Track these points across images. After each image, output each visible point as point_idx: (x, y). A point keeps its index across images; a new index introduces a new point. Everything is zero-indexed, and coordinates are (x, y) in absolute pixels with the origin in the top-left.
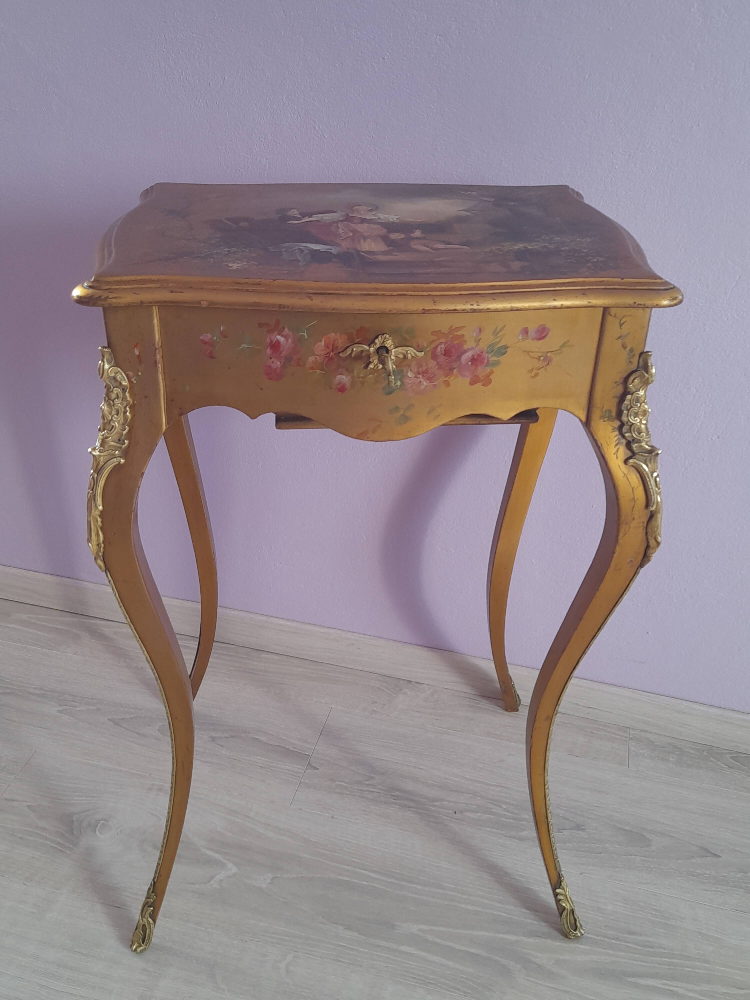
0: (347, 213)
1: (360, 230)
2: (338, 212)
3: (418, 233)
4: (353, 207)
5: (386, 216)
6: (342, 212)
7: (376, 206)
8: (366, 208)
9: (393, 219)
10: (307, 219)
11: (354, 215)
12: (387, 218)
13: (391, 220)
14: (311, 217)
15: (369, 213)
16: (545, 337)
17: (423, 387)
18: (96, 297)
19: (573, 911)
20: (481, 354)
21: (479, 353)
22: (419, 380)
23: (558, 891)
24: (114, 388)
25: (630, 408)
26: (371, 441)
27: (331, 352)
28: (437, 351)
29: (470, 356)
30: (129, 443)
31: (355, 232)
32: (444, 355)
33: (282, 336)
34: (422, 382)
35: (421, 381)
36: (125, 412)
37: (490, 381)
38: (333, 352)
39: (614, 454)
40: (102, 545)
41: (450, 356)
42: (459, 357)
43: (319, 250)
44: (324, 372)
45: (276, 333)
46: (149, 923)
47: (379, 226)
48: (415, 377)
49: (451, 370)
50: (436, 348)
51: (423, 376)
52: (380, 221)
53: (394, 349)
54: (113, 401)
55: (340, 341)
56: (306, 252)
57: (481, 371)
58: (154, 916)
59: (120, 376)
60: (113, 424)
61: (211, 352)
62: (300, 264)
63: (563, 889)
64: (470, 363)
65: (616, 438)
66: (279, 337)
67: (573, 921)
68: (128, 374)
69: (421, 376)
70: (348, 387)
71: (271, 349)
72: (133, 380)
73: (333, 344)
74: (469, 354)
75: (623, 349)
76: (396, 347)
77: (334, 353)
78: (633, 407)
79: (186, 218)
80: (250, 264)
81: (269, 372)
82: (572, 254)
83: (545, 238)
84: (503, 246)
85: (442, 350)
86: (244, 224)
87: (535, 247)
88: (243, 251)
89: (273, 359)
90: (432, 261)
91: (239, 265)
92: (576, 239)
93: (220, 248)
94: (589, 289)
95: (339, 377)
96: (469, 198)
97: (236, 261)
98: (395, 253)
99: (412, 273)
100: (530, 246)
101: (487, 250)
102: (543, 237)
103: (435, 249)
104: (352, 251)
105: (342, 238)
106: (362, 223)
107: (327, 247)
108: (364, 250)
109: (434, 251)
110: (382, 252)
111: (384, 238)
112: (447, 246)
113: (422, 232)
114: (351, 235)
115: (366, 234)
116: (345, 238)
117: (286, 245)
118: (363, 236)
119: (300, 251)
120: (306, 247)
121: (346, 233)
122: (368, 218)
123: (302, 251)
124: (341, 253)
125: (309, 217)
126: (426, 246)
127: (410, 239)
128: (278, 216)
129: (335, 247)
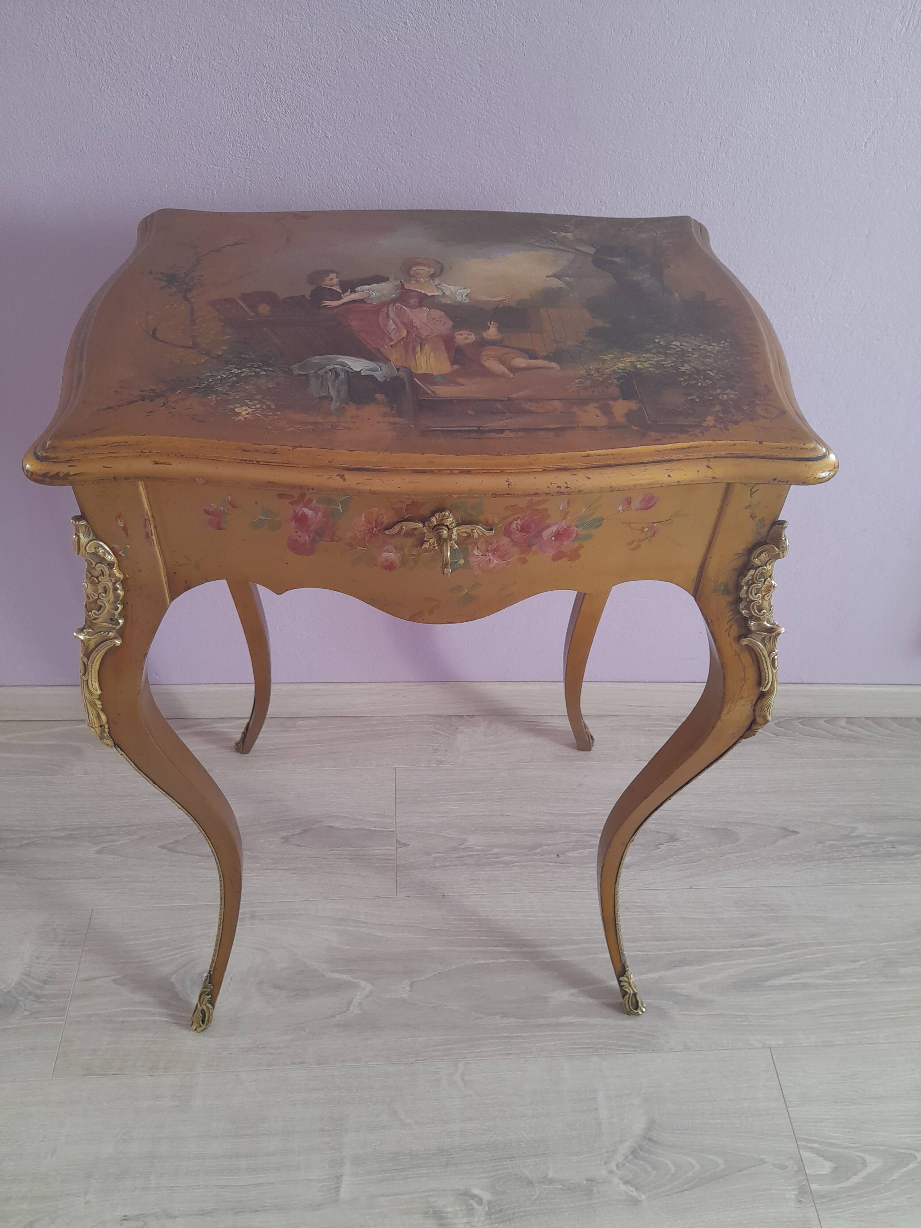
0: (403, 281)
1: (417, 323)
2: (391, 278)
3: (492, 332)
4: (410, 267)
5: (453, 288)
6: (396, 279)
7: (440, 265)
8: (428, 270)
9: (461, 294)
10: (348, 297)
11: (411, 286)
12: (454, 293)
13: (459, 298)
14: (353, 291)
15: (431, 281)
16: (652, 506)
17: (492, 565)
18: (52, 474)
19: (635, 995)
20: (568, 528)
21: (565, 527)
22: (488, 558)
23: (621, 979)
24: (96, 564)
25: (752, 584)
26: (427, 623)
27: (375, 528)
28: (511, 528)
29: (554, 531)
30: (125, 622)
31: (410, 326)
32: (520, 531)
33: (309, 509)
34: (491, 561)
35: (490, 559)
36: (116, 589)
37: (579, 556)
38: (376, 528)
39: (726, 631)
40: (107, 726)
41: (528, 532)
42: (540, 533)
43: (360, 372)
44: (366, 549)
45: (301, 505)
46: (208, 1008)
47: (443, 313)
48: (482, 555)
49: (530, 546)
50: (511, 523)
51: (494, 554)
52: (444, 301)
53: (456, 526)
54: (97, 578)
55: (385, 517)
56: (343, 376)
57: (568, 545)
58: (212, 1002)
59: (103, 550)
60: (101, 604)
61: (219, 523)
62: (333, 406)
63: (627, 977)
64: (553, 538)
65: (730, 614)
66: (305, 510)
67: (634, 1001)
68: (113, 547)
69: (490, 554)
70: (397, 565)
71: (296, 522)
72: (121, 553)
73: (376, 520)
74: (553, 529)
75: (751, 519)
76: (458, 525)
77: (378, 529)
78: (755, 583)
79: (188, 296)
80: (264, 407)
81: (295, 547)
82: (694, 382)
83: (659, 342)
84: (604, 361)
85: (517, 525)
86: (264, 309)
87: (647, 365)
88: (257, 375)
89: (299, 533)
90: (509, 399)
91: (250, 410)
92: (700, 344)
93: (227, 368)
94: (715, 457)
95: (385, 554)
96: (563, 248)
97: (246, 401)
98: (460, 380)
99: (481, 428)
100: (639, 363)
101: (583, 372)
102: (657, 341)
103: (514, 370)
104: (403, 374)
105: (392, 343)
106: (420, 305)
107: (371, 365)
108: (420, 372)
109: (512, 376)
110: (443, 376)
111: (448, 341)
112: (530, 361)
113: (498, 329)
114: (404, 334)
115: (424, 333)
116: (396, 343)
117: (316, 359)
118: (420, 338)
119: (334, 376)
120: (343, 364)
121: (398, 330)
122: (429, 294)
123: (337, 375)
124: (388, 380)
125: (351, 292)
126: (503, 362)
127: (482, 344)
128: (312, 288)
129: (382, 364)
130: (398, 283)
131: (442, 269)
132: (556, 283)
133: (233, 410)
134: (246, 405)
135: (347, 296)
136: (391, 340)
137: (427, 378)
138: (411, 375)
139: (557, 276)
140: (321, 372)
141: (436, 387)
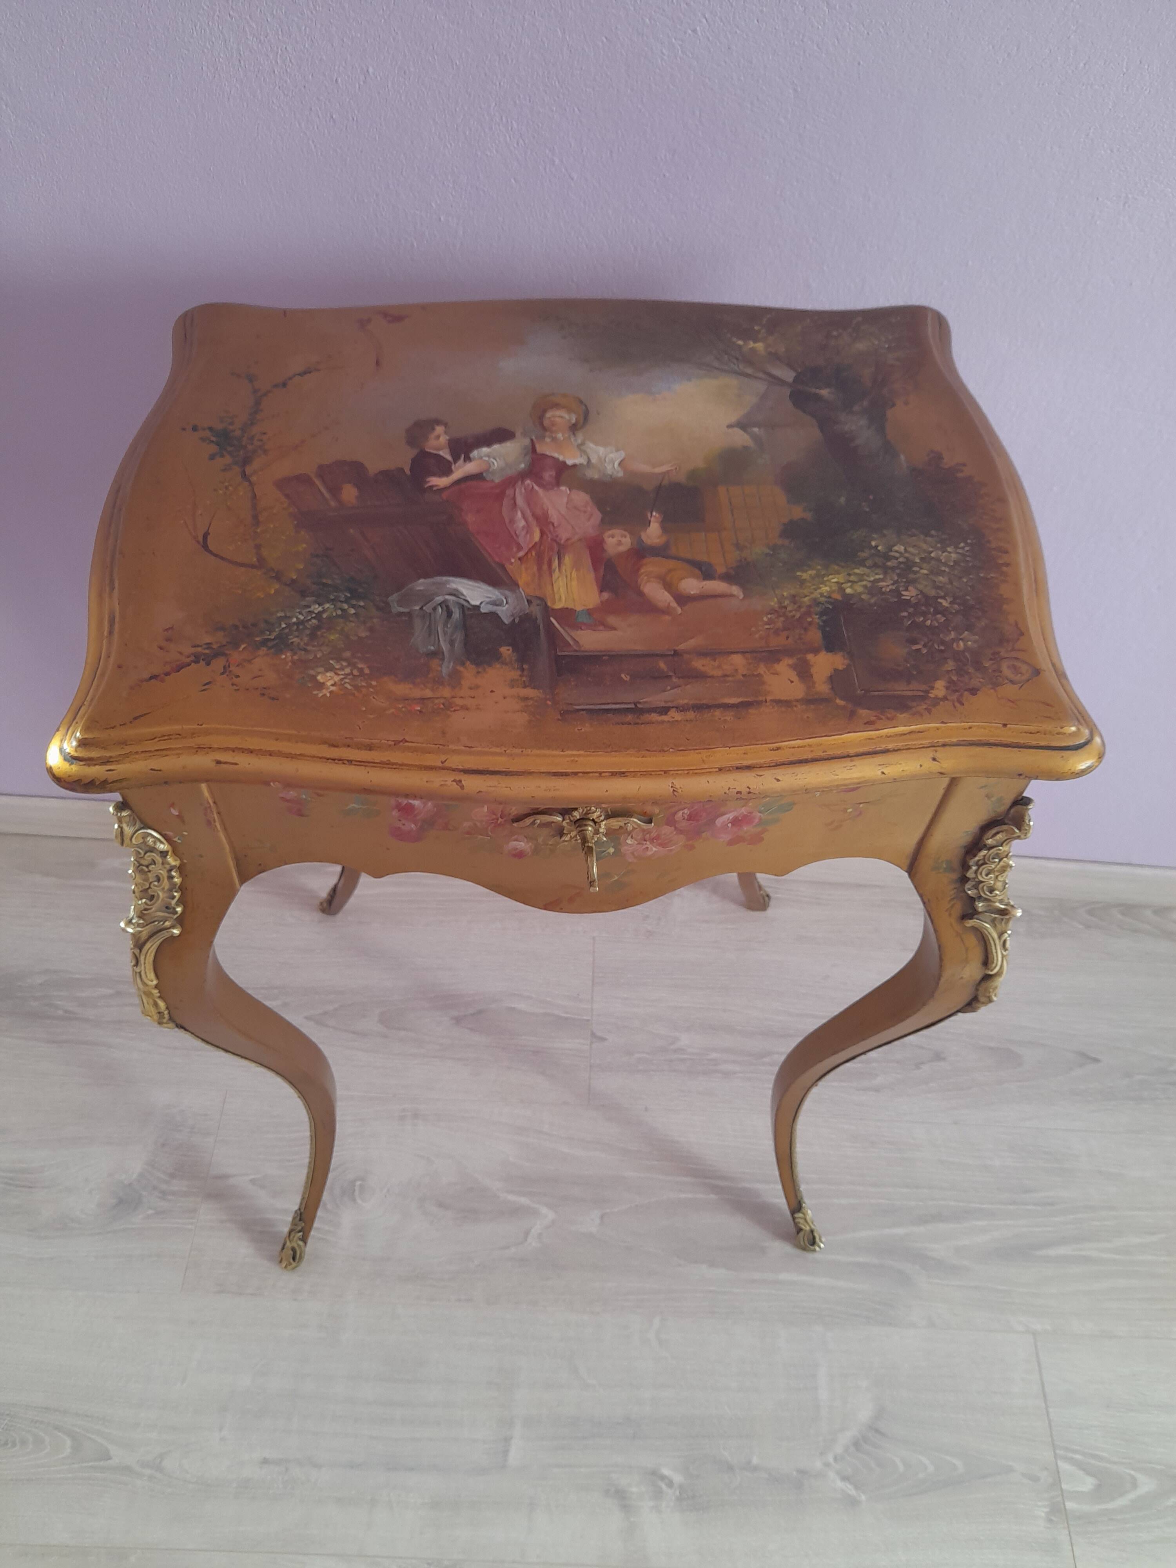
0: (534, 438)
1: (554, 516)
2: (518, 434)
3: (653, 533)
4: (545, 411)
5: (601, 450)
6: (524, 434)
7: (584, 407)
8: (567, 416)
9: (613, 461)
10: (462, 470)
11: (545, 448)
12: (603, 459)
13: (609, 469)
14: (468, 459)
15: (572, 439)
17: (650, 853)
19: (812, 1231)
20: (749, 814)
21: (745, 813)
22: (645, 847)
23: (796, 1215)
24: (145, 854)
25: (982, 864)
26: (566, 912)
27: (500, 819)
28: (676, 818)
29: (731, 818)
30: (183, 912)
32: (687, 820)
34: (649, 849)
35: (647, 848)
36: (171, 878)
37: (762, 839)
38: (502, 818)
39: (946, 911)
40: (166, 1012)
41: (697, 821)
42: (712, 821)
43: (478, 607)
44: (489, 838)
46: (299, 1246)
47: (587, 497)
48: (638, 844)
49: (699, 833)
51: (652, 843)
53: (605, 819)
54: (147, 866)
55: (514, 810)
56: (456, 614)
57: (747, 829)
58: (304, 1240)
59: (153, 839)
60: (153, 894)
61: (300, 810)
62: (445, 669)
63: (804, 1214)
64: (730, 825)
65: (953, 892)
66: (411, 799)
67: (811, 1237)
68: (165, 834)
69: (648, 843)
70: (528, 853)
71: (399, 811)
72: (176, 839)
73: (502, 812)
74: (730, 816)
75: (986, 798)
76: (608, 817)
77: (505, 819)
78: (987, 864)
79: (248, 470)
80: (356, 672)
81: (398, 834)
82: (922, 619)
83: (876, 547)
84: (802, 582)
85: (684, 815)
86: (349, 493)
87: (859, 589)
88: (345, 615)
89: (403, 822)
90: (676, 653)
91: (337, 678)
92: (931, 549)
93: (304, 603)
94: (944, 745)
95: (513, 844)
96: (749, 371)
97: (331, 662)
98: (612, 620)
99: (639, 706)
100: (849, 584)
101: (774, 603)
102: (873, 543)
103: (682, 599)
104: (536, 610)
105: (521, 554)
106: (558, 481)
107: (494, 593)
108: (558, 606)
109: (679, 610)
110: (589, 612)
111: (595, 547)
112: (705, 582)
113: (663, 525)
114: (537, 537)
115: (564, 535)
116: (526, 554)
117: (421, 585)
118: (558, 544)
119: (445, 614)
120: (456, 593)
121: (528, 529)
122: (570, 462)
123: (449, 614)
124: (517, 620)
125: (465, 461)
126: (668, 586)
127: (640, 552)
128: (412, 453)
129: (507, 592)
130: (527, 442)
131: (586, 415)
132: (740, 438)
133: (313, 678)
134: (331, 669)
135: (460, 467)
136: (520, 548)
137: (567, 615)
138: (547, 611)
139: (743, 425)
140: (428, 608)
141: (580, 632)
